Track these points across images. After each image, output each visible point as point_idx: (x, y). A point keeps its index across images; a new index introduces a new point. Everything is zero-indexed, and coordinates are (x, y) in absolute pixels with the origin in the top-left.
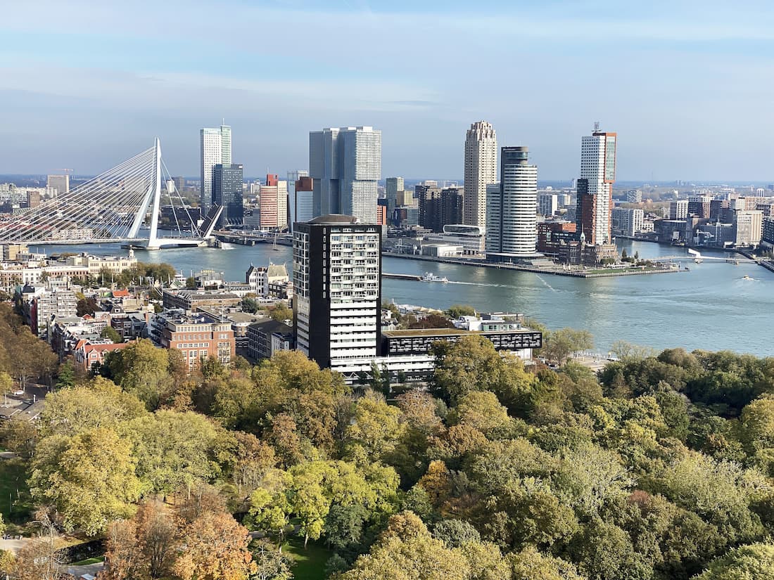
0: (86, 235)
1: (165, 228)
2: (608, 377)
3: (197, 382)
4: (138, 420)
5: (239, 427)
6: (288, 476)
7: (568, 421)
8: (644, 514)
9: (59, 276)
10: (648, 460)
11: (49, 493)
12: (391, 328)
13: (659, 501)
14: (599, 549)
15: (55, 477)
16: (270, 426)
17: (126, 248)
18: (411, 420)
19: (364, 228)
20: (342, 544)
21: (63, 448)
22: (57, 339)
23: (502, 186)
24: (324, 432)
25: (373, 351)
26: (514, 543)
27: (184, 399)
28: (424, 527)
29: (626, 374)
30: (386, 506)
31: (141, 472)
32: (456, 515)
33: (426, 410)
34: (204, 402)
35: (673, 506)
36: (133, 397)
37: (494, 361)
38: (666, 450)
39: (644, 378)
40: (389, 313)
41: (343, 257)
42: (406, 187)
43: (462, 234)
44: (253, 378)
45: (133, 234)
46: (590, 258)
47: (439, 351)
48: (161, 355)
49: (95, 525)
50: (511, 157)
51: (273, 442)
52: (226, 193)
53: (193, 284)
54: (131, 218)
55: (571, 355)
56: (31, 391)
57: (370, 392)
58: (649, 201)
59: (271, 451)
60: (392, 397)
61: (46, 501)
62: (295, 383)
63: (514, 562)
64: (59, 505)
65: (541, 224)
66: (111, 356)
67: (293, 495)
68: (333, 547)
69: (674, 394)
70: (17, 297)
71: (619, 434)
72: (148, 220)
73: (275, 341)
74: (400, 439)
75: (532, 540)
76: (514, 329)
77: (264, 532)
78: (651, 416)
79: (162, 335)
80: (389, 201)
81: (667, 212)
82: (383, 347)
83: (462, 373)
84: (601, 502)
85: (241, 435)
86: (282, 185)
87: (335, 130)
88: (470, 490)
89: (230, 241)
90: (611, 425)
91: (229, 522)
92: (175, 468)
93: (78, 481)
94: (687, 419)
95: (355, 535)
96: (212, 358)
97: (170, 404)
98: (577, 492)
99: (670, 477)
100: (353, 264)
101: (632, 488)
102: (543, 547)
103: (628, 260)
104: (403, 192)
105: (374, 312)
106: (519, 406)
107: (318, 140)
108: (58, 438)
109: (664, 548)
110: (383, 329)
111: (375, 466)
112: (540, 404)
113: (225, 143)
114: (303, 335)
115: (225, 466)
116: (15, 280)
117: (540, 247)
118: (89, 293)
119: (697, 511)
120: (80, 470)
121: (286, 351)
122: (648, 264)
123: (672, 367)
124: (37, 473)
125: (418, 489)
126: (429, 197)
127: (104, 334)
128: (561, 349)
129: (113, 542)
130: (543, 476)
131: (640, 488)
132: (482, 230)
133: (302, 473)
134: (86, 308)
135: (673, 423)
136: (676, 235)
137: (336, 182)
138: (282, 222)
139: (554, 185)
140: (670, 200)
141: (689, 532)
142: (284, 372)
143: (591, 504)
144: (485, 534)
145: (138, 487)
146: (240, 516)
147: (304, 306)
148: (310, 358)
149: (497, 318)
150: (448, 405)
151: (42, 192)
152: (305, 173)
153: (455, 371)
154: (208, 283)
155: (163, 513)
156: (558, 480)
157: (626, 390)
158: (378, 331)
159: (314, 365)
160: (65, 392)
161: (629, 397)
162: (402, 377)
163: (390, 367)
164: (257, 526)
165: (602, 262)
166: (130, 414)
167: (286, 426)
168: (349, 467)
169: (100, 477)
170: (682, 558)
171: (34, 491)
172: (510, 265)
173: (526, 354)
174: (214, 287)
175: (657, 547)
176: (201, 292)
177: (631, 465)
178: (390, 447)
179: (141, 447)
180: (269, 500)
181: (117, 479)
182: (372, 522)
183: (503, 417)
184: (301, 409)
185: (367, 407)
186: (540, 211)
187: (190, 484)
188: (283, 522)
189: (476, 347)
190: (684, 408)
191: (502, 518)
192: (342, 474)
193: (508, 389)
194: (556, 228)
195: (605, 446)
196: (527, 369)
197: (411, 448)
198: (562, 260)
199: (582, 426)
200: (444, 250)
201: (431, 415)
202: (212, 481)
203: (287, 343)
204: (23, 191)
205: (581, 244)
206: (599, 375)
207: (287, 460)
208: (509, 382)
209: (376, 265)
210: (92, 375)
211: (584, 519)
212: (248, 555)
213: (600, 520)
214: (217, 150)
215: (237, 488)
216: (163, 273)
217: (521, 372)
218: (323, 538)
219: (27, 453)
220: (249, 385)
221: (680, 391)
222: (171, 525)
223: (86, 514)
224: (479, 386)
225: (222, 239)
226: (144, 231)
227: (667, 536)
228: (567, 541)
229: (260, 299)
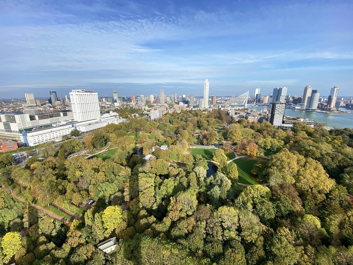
0: (236, 104)
1: (248, 103)
2: (331, 132)
3: (251, 125)
4: (242, 129)
5: (257, 131)
6: (265, 140)
7: (320, 138)
8: (336, 156)
9: (233, 109)
10: (338, 147)
11: (230, 136)
12: (285, 119)
13: (340, 154)
14: (324, 160)
15: (231, 135)
16: (262, 132)
17: (242, 106)
18: (287, 134)
19: (283, 104)
20: (273, 150)
21: (232, 131)
22: (232, 117)
23: (311, 97)
24: (271, 134)
25: (281, 123)
26: (306, 156)
27: (249, 127)
28: (288, 151)
29: (335, 131)
30: (281, 146)
31: (242, 136)
32: (294, 150)
33: (291, 133)
34: (252, 127)
35: (343, 156)
36: (242, 126)
37: (306, 126)
38: (343, 146)
39: (339, 132)
40: (285, 117)
41: (278, 108)
42: (290, 97)
43: (301, 105)
44: (260, 125)
45: (243, 104)
46: (329, 110)
47: (294, 124)
48: (246, 121)
49: (235, 141)
50: (314, 92)
51: (263, 134)
52: (258, 98)
53: (252, 111)
54: (243, 102)
55: (322, 127)
56: (228, 124)
57: (280, 129)
58: (345, 100)
59: (262, 136)
60: (284, 130)
61: (229, 137)
62: (267, 126)
63: (306, 159)
64: (231, 138)
65: (319, 104)
66: (239, 120)
67: (265, 142)
68: (271, 151)
69: (346, 136)
70: (227, 112)
71: (332, 142)
72: (245, 102)
73: (264, 120)
74: (285, 137)
75: (310, 156)
76: (311, 121)
77: (260, 146)
78: (340, 139)
79: (246, 118)
80: (287, 99)
81: (349, 102)
82: (283, 122)
83: (298, 128)
84: (326, 153)
85: (258, 133)
86: (268, 97)
87: (278, 88)
88: (298, 147)
89: (258, 105)
90: (330, 140)
91: (255, 144)
92: (247, 136)
93: (234, 135)
94: (348, 141)
95: (275, 150)
96: (254, 122)
97: (247, 127)
98: (321, 150)
99: (343, 151)
100: (280, 109)
101: (334, 151)
102: (312, 158)
103: (338, 111)
104: (290, 98)
105: (283, 117)
106: (310, 134)
107: (275, 90)
108: (231, 130)
109: (339, 162)
110: (284, 120)
111: (280, 140)
112: (315, 135)
113: (259, 90)
114: (269, 119)
115: (254, 137)
116: (227, 110)
117: (318, 108)
118: (236, 112)
119: (348, 158)
120: (234, 134)
121: (266, 122)
122: (343, 112)
123: (346, 131)
124: (228, 134)
125: (287, 145)
126: (295, 99)
127: (238, 117)
128: (320, 126)
129: (238, 144)
130: (314, 146)
131: (335, 152)
132: (306, 104)
133: (267, 139)
134: (236, 114)
135: (344, 141)
136: (350, 107)
137: (277, 96)
138: (267, 102)
139: (322, 97)
140: (350, 100)
141: (346, 161)
142: (265, 125)
143: (324, 153)
144: (300, 154)
145: (241, 138)
146: (256, 144)
147: (270, 115)
148: (270, 123)
149: (307, 119)
150: (295, 133)
151: (231, 98)
152: (272, 95)
153: (297, 127)
154: (254, 111)
155: (245, 141)
156: (317, 148)
157: (335, 134)
158: (283, 120)
159: (271, 124)
160: (233, 124)
161: (335, 136)
162: (286, 127)
163: (284, 126)
164: (259, 145)
165: (332, 111)
166: (241, 128)
167: (265, 132)
168: (276, 140)
169: (237, 135)
170: (343, 165)
171: (228, 136)
172: (311, 110)
173: (312, 126)
174: (255, 112)
175: (337, 162)
176: (253, 112)
177: (334, 147)
178: (283, 138)
179: (242, 133)
180: (261, 142)
181: (239, 136)
182: (278, 148)
183: (306, 136)
184: (268, 130)
185: (280, 131)
186: (319, 101)
187: (249, 138)
188: (263, 146)
189: (302, 124)
190: (348, 139)
191: (304, 152)
192: (274, 141)
193: (308, 131)
194: (322, 104)
195: (328, 143)
196: (312, 128)
197: (287, 138)
198: (323, 110)
199: (324, 139)
200: (297, 107)
201: (291, 134)
202: (252, 138)
203: (266, 120)
204: (229, 98)
205: (327, 107)
206: (329, 131)
207: (264, 137)
208: (308, 130)
209: (284, 109)
210: (236, 122)
211: (322, 155)
212: (257, 149)
213: (325, 155)
214: (257, 92)
215: (256, 140)
216: (247, 109)
217: (311, 129)
218: (270, 149)
219: (227, 131)
220: (259, 126)
221: (348, 136)
222: (246, 143)
223: (234, 140)
224: (302, 130)
225: (257, 105)
226: (245, 104)
227: (340, 161)
228: (317, 158)
229: (262, 114)
